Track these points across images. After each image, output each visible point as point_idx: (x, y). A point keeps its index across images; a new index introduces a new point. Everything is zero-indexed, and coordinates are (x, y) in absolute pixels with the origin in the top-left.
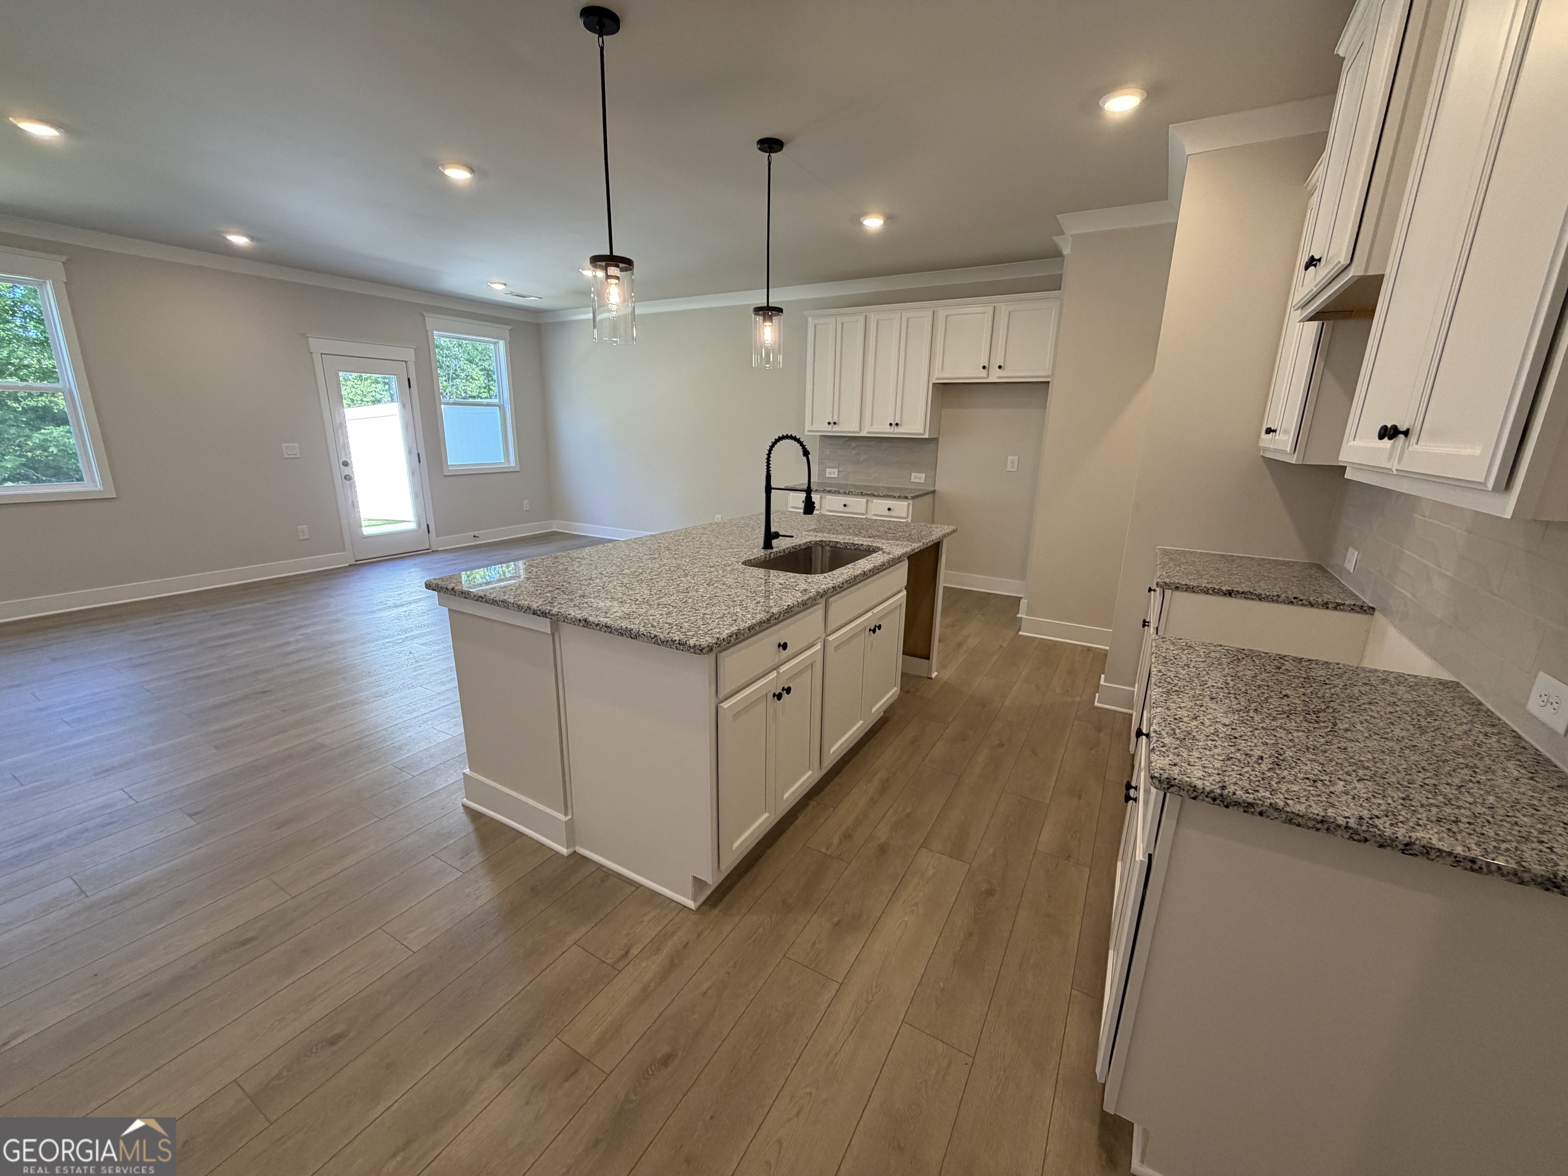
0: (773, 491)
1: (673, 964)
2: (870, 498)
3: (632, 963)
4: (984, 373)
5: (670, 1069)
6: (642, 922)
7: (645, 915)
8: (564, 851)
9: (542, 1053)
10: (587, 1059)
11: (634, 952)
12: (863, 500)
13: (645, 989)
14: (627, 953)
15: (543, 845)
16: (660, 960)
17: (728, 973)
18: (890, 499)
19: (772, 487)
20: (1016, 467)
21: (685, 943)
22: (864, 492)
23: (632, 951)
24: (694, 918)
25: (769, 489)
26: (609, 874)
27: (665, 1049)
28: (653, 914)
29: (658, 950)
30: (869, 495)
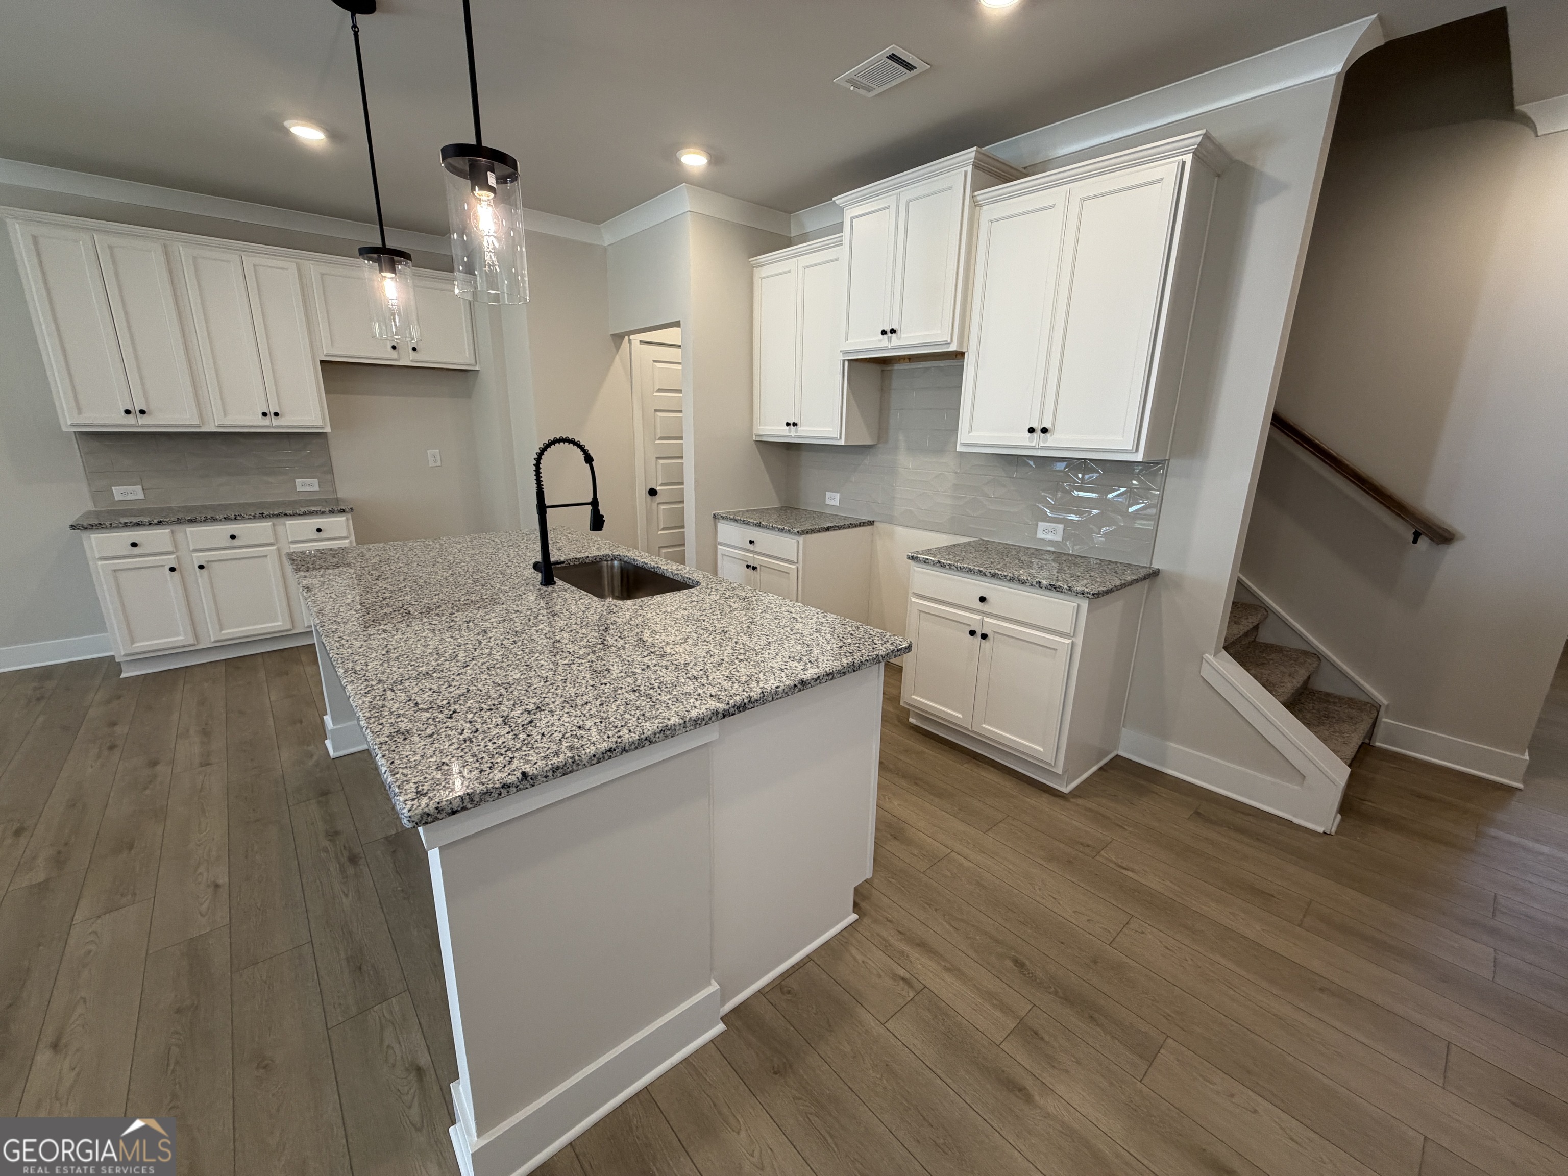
0: (548, 510)
1: (922, 945)
2: (277, 521)
3: (916, 976)
4: (394, 354)
5: (1027, 963)
6: (863, 962)
7: (855, 959)
8: (721, 1027)
9: (1016, 1058)
10: (1021, 1021)
11: (902, 972)
12: (267, 524)
13: (948, 970)
14: (903, 979)
15: (686, 1059)
16: (914, 954)
17: (936, 910)
18: (314, 516)
19: (547, 505)
20: (439, 461)
21: (898, 933)
22: (266, 513)
23: (902, 975)
24: (866, 921)
25: (542, 508)
26: (779, 985)
27: (1009, 964)
28: (854, 951)
29: (902, 953)
30: (278, 516)
